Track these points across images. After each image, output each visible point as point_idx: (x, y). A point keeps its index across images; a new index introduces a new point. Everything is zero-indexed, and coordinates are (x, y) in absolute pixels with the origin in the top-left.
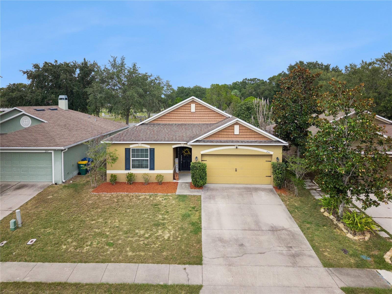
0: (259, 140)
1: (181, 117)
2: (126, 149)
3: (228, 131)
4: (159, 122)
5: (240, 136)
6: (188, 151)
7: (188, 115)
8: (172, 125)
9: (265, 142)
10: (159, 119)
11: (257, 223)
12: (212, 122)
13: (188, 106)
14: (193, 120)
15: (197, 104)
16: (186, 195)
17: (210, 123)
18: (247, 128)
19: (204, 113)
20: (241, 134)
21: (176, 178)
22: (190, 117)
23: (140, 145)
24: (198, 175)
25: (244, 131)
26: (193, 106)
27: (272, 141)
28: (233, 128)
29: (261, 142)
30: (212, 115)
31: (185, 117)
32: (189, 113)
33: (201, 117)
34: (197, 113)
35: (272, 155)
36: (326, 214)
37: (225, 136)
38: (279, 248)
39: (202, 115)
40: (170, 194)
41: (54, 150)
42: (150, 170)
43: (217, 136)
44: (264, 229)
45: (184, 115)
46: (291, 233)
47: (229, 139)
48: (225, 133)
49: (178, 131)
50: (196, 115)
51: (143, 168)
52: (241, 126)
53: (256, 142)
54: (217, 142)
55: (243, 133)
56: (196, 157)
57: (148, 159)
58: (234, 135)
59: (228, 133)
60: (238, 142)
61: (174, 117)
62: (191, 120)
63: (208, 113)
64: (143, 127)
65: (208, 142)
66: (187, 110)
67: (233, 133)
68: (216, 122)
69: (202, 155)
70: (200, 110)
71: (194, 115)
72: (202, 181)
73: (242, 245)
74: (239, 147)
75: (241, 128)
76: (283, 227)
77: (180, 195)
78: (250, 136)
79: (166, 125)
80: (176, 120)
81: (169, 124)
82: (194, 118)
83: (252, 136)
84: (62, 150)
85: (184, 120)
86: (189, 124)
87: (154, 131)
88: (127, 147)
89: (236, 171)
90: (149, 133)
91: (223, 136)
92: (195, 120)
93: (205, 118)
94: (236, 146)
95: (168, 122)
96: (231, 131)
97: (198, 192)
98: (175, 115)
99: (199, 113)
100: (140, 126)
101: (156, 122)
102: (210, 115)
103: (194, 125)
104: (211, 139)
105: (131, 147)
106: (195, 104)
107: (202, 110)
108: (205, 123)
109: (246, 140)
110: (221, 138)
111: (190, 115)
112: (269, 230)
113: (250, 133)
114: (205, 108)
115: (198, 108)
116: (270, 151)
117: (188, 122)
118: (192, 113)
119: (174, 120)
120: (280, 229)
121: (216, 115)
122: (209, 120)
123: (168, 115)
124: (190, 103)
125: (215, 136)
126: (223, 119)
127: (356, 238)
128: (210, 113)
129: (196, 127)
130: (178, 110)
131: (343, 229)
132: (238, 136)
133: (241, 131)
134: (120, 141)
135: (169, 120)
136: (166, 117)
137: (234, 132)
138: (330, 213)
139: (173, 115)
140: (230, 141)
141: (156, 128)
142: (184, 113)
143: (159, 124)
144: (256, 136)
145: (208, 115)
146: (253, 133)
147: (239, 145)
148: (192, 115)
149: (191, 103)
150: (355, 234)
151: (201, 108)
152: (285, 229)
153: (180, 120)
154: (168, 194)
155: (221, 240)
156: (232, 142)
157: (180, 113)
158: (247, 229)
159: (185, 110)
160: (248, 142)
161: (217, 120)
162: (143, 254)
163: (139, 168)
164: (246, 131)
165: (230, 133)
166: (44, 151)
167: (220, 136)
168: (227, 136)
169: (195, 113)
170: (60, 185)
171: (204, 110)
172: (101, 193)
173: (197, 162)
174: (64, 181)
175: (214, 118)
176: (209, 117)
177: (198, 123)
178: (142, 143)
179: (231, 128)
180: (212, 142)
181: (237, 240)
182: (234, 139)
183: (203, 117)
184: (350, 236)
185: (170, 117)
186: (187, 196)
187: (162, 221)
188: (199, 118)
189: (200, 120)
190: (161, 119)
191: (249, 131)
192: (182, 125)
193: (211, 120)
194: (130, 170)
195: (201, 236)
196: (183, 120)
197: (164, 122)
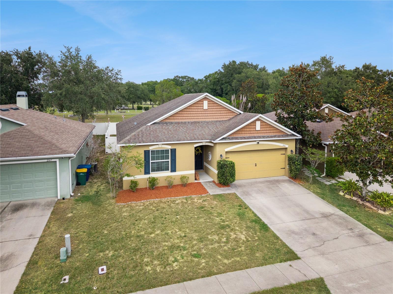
0: (277, 134)
1: (194, 115)
2: (145, 151)
3: (250, 127)
4: (171, 121)
5: (261, 132)
6: (200, 150)
7: (200, 112)
8: (185, 123)
9: (283, 136)
10: (171, 118)
11: (307, 212)
12: (223, 119)
13: (201, 103)
14: (206, 117)
15: (210, 101)
16: (221, 194)
17: (222, 119)
18: (266, 123)
19: (216, 110)
20: (262, 129)
21: (197, 178)
22: (202, 115)
23: (160, 146)
24: (228, 173)
25: (264, 126)
26: (206, 103)
27: (288, 135)
28: (254, 124)
29: (279, 136)
30: (224, 112)
31: (198, 115)
32: (202, 110)
33: (213, 115)
34: (209, 110)
35: (287, 148)
36: (347, 196)
37: (247, 132)
38: (343, 231)
39: (214, 112)
40: (204, 195)
41: (60, 158)
42: (171, 172)
43: (241, 132)
44: (317, 216)
45: (196, 112)
46: (340, 216)
47: (251, 135)
48: (248, 130)
49: (195, 129)
50: (209, 112)
51: (163, 170)
52: (262, 122)
53: (275, 136)
54: (241, 138)
55: (263, 129)
56: (221, 155)
57: (169, 161)
58: (256, 131)
59: (250, 129)
60: (260, 137)
61: (187, 115)
62: (204, 117)
63: (220, 110)
64: (156, 126)
65: (233, 139)
66: (199, 108)
67: (254, 129)
68: (227, 119)
69: (226, 152)
70: (213, 107)
71: (207, 112)
72: (232, 179)
73: (314, 234)
74: (260, 143)
75: (262, 124)
76: (330, 213)
77: (215, 195)
78: (270, 131)
79: (179, 123)
80: (188, 118)
81: (182, 122)
82: (206, 115)
83: (272, 131)
84: (69, 158)
85: (197, 117)
86: (202, 122)
87: (171, 131)
88: (146, 149)
89: (256, 166)
90: (166, 132)
91: (245, 132)
92: (208, 117)
93: (217, 115)
94: (257, 142)
95: (180, 121)
96: (253, 127)
97: (229, 190)
98: (187, 113)
99: (211, 110)
100: (152, 125)
101: (168, 121)
102: (222, 112)
103: (208, 122)
104: (235, 136)
105: (151, 148)
106: (207, 101)
107: (214, 107)
108: (217, 120)
109: (266, 135)
110: (244, 135)
111: (203, 112)
112: (322, 217)
113: (270, 129)
114: (217, 105)
115: (211, 105)
116: (285, 145)
117: (200, 120)
118: (205, 110)
119: (186, 118)
120: (329, 214)
121: (228, 112)
122: (221, 117)
123: (181, 113)
124: (202, 100)
125: (238, 133)
126: (233, 116)
127: (387, 213)
128: (222, 110)
129: (211, 124)
130: (191, 108)
131: (372, 207)
132: (259, 132)
133: (262, 127)
134: (140, 143)
135: (182, 118)
136: (178, 115)
137: (256, 128)
138: (351, 195)
139: (185, 113)
140: (252, 137)
141: (170, 127)
142: (197, 110)
143: (172, 123)
144: (274, 131)
145: (219, 112)
146: (272, 129)
147: (260, 141)
148: (205, 112)
149: (204, 100)
150: (385, 211)
151: (213, 105)
152: (333, 214)
153: (193, 118)
154: (203, 195)
155: (293, 232)
156: (255, 137)
157: (193, 110)
158: (304, 219)
159: (197, 108)
160: (268, 137)
161: (228, 117)
162: (238, 259)
163: (159, 171)
164: (266, 126)
165: (252, 129)
166: (46, 161)
167: (243, 132)
168: (250, 132)
169: (207, 110)
170: (69, 199)
171: (217, 107)
172: (129, 203)
173: (222, 160)
174: (73, 194)
175: (225, 114)
176: (221, 114)
177: (211, 120)
178: (162, 144)
179: (252, 124)
180: (236, 138)
181: (306, 230)
182: (256, 135)
183: (215, 115)
184: (381, 212)
185: (182, 115)
186: (223, 195)
187: (223, 223)
188: (211, 115)
189: (212, 117)
190: (173, 118)
191: (268, 126)
192: (195, 123)
193: (222, 117)
194: (150, 174)
195: (273, 232)
196: (195, 118)
197: (176, 121)
